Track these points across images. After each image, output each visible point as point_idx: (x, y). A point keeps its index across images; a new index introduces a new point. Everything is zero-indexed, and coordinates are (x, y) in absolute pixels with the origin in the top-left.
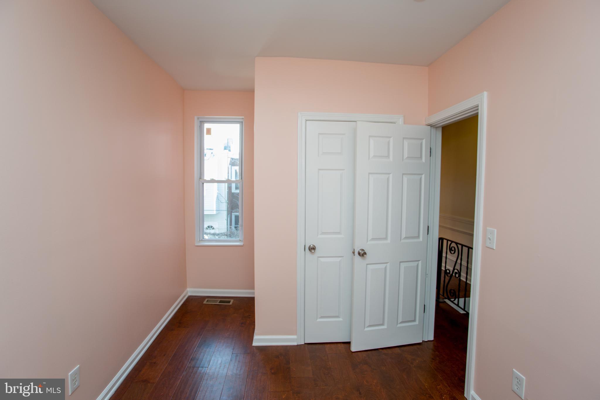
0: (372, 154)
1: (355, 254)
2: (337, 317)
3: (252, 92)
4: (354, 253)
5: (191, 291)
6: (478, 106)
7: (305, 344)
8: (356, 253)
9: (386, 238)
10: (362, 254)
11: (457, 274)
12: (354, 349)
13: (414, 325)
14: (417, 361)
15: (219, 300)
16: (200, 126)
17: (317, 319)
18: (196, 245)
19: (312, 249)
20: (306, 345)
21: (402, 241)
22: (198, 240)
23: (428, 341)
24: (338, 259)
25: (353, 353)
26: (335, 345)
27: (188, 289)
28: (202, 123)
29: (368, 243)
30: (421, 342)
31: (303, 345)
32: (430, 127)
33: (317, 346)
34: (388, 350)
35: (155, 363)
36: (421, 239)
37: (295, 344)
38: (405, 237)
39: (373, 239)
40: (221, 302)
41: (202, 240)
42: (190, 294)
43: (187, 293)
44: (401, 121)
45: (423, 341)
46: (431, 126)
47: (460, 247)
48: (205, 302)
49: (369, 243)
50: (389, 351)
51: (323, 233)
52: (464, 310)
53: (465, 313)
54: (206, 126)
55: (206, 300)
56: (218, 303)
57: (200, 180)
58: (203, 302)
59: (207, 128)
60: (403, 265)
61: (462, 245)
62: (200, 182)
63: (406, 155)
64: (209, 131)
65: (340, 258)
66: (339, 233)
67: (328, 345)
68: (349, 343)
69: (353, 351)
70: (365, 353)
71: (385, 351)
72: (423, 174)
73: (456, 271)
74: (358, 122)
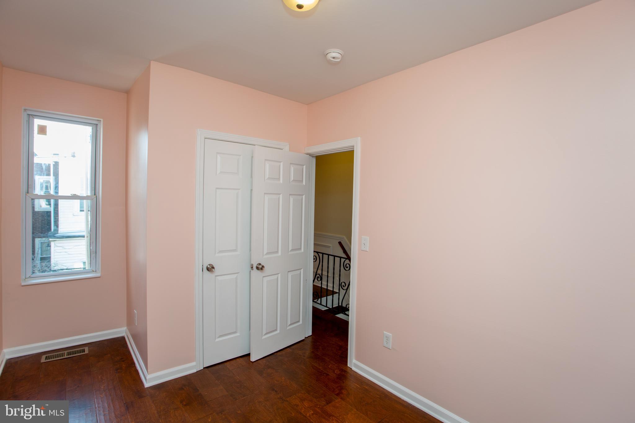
0: (267, 176)
2: (235, 332)
4: (252, 268)
5: (10, 352)
6: (354, 146)
7: (204, 368)
8: (255, 268)
9: (277, 252)
10: (260, 268)
11: (319, 278)
12: (253, 358)
13: (299, 325)
14: (307, 354)
16: (27, 121)
17: (215, 340)
18: (23, 284)
19: (210, 269)
20: (206, 369)
21: (290, 253)
22: (24, 277)
23: (308, 336)
24: (234, 276)
25: (254, 363)
26: (234, 360)
27: (5, 351)
28: (31, 117)
30: (304, 338)
31: (202, 371)
32: (308, 155)
33: (217, 367)
34: (281, 352)
36: (302, 250)
37: (194, 371)
38: (292, 250)
39: (268, 253)
43: (4, 356)
44: (287, 148)
45: (305, 338)
46: (310, 155)
47: (321, 255)
49: (265, 257)
50: (283, 352)
51: (221, 252)
52: (326, 306)
53: (328, 308)
54: (38, 122)
55: (44, 357)
56: (66, 357)
57: (28, 194)
58: (40, 360)
59: (38, 125)
60: (290, 275)
61: (323, 254)
63: (292, 179)
64: (42, 130)
65: (236, 275)
66: (234, 250)
67: (228, 363)
68: (249, 355)
69: (253, 361)
70: (264, 359)
71: (279, 353)
72: (303, 195)
73: (318, 275)
74: (256, 145)
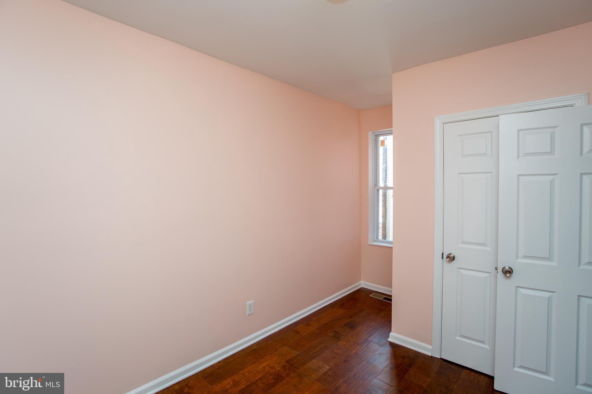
1: (498, 270)
2: (484, 343)
3: (389, 106)
5: (364, 284)
7: (442, 359)
8: (500, 270)
9: (549, 259)
15: (385, 297)
16: (375, 140)
17: (456, 337)
18: (369, 243)
20: (443, 361)
22: (373, 240)
24: (483, 275)
26: (478, 374)
27: (362, 282)
28: (377, 136)
29: (518, 261)
31: (438, 359)
33: (454, 367)
35: (309, 324)
37: (430, 354)
38: (588, 262)
39: (525, 257)
40: (385, 299)
41: (376, 241)
42: (362, 286)
43: (360, 284)
48: (371, 296)
49: (520, 260)
51: (464, 243)
54: (381, 138)
55: (374, 294)
56: (381, 299)
57: (376, 187)
58: (370, 294)
59: (381, 140)
60: (585, 301)
62: (375, 188)
65: (486, 274)
66: (484, 245)
67: (468, 371)
74: (500, 116)
